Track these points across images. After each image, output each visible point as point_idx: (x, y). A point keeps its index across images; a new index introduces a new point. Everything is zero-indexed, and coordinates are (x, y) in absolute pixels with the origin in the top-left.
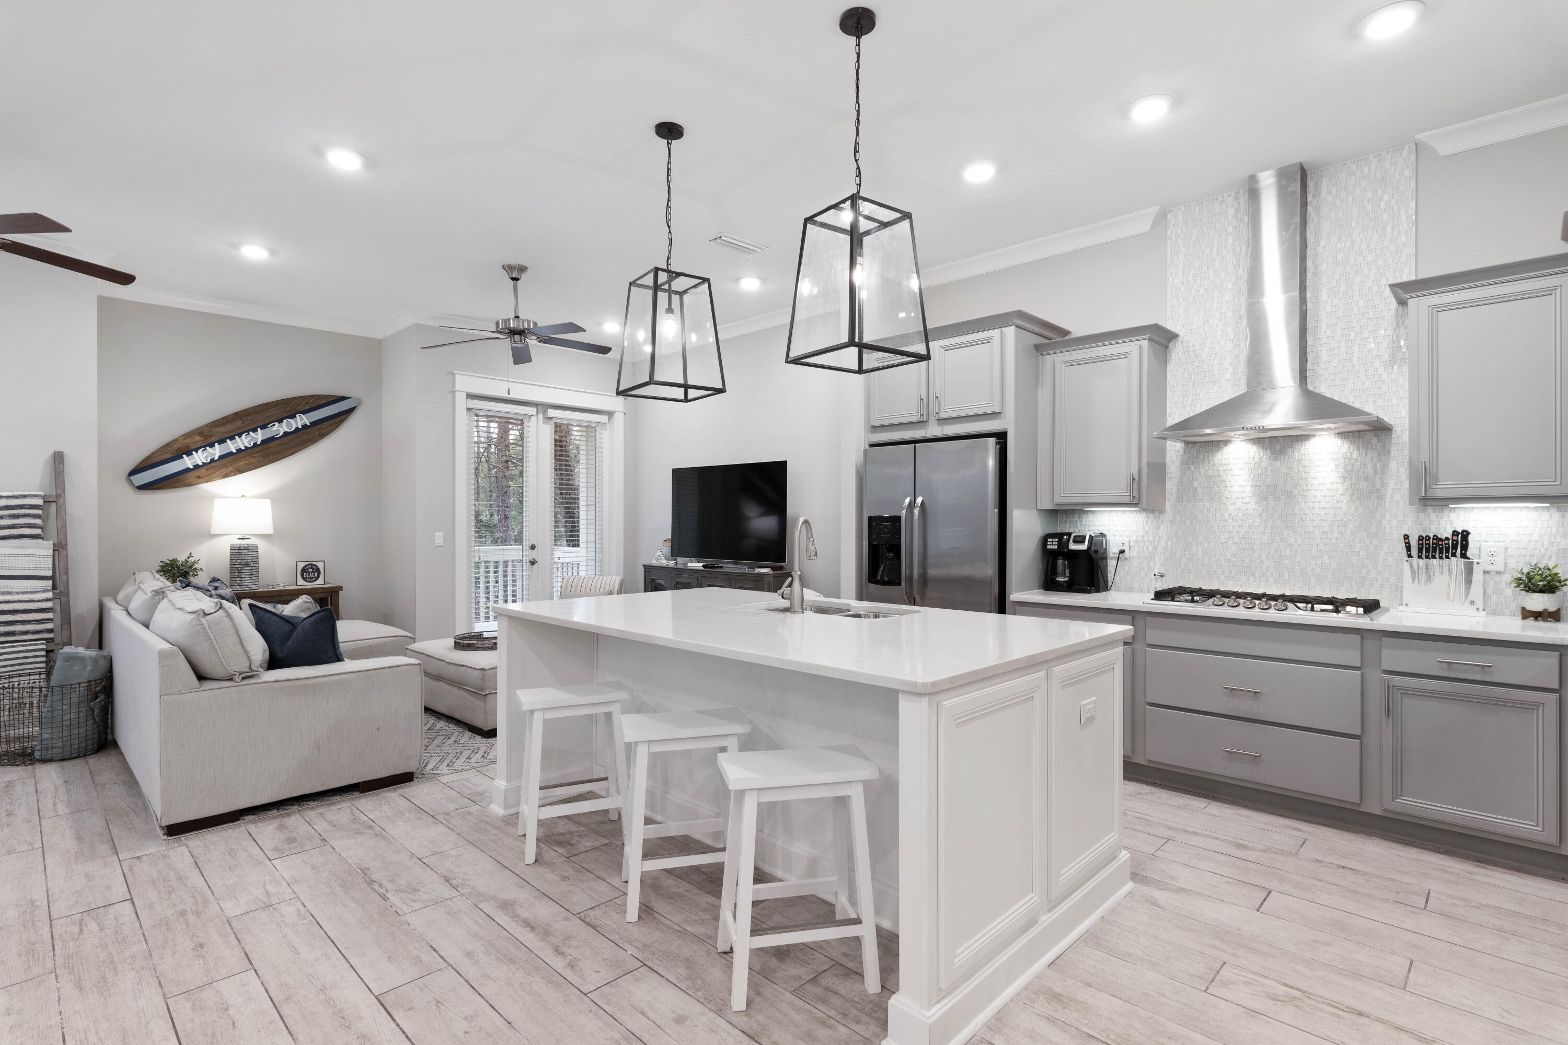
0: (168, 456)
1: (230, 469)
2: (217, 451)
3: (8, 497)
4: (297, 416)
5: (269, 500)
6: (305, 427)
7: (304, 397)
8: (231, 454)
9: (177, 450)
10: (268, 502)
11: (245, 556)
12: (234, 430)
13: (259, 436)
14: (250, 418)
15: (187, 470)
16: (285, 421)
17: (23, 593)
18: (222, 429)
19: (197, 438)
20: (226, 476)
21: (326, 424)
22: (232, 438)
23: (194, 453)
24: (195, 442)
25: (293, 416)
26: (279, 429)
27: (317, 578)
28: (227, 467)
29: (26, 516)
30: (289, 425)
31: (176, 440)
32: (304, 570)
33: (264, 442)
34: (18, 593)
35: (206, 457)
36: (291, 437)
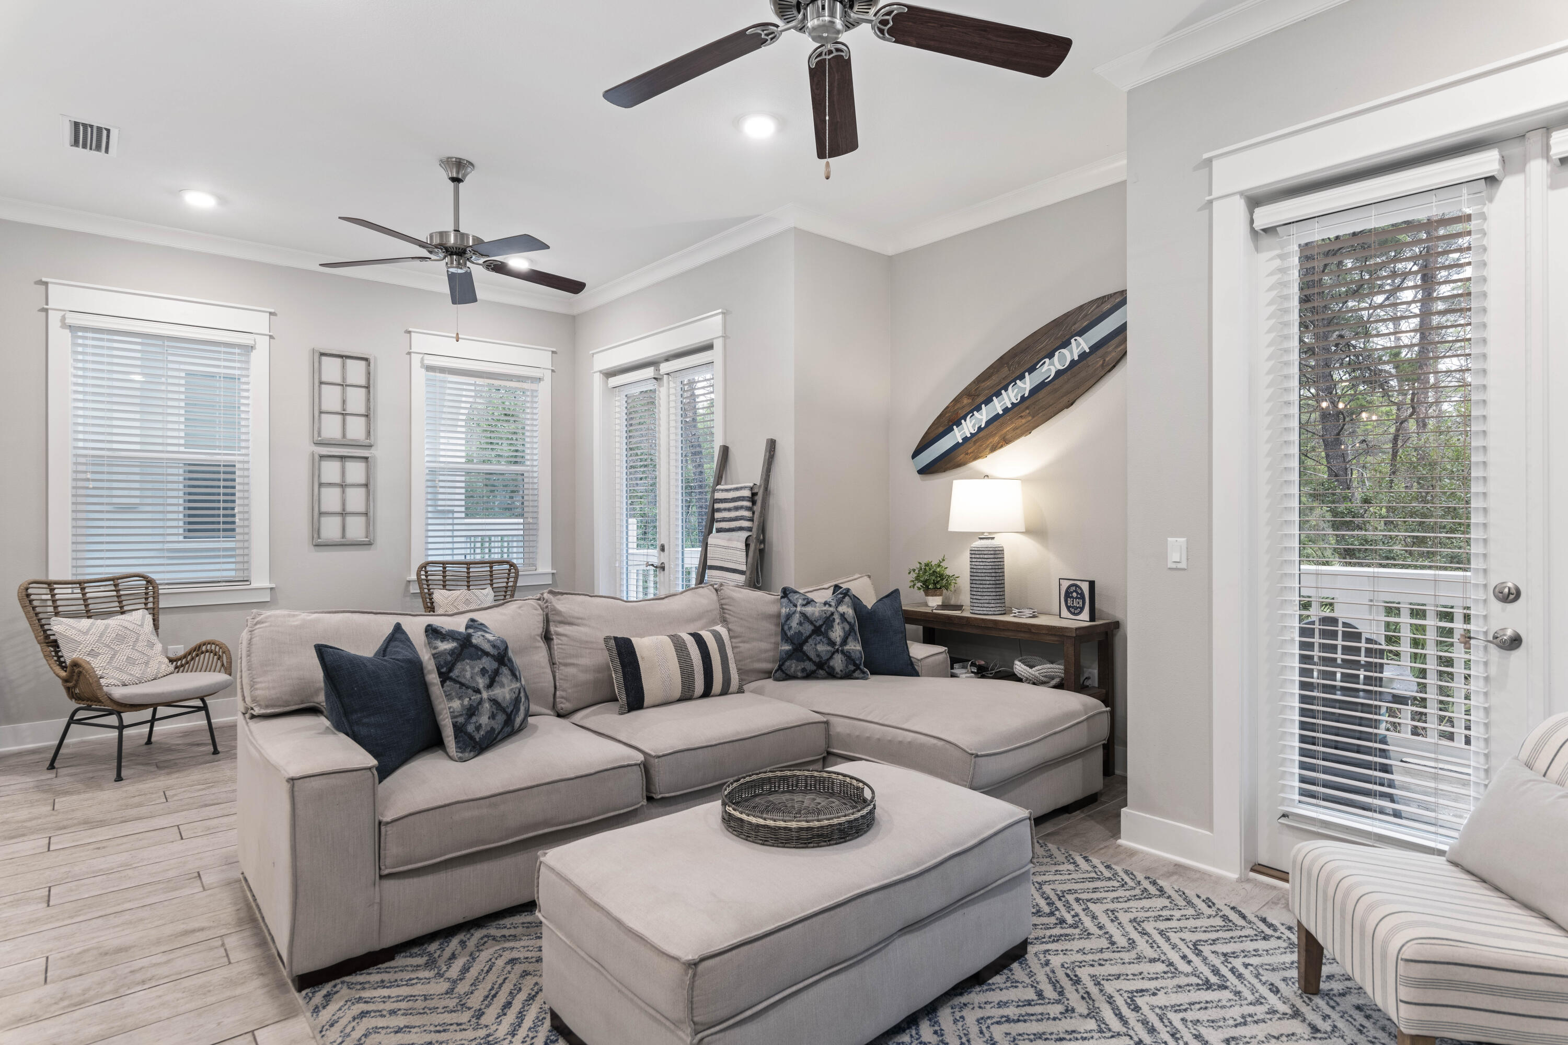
0: (941, 429)
1: (995, 439)
2: (983, 416)
4: (1073, 341)
6: (1083, 356)
7: (1082, 307)
8: (997, 416)
9: (950, 420)
12: (1000, 383)
13: (1026, 385)
14: (1017, 359)
15: (957, 445)
16: (1057, 353)
18: (988, 383)
19: (966, 401)
20: (993, 449)
22: (999, 393)
23: (963, 421)
24: (964, 407)
25: (1066, 344)
26: (1049, 368)
28: (994, 436)
29: (741, 508)
30: (1062, 358)
33: (1033, 391)
35: (974, 426)
36: (1065, 377)
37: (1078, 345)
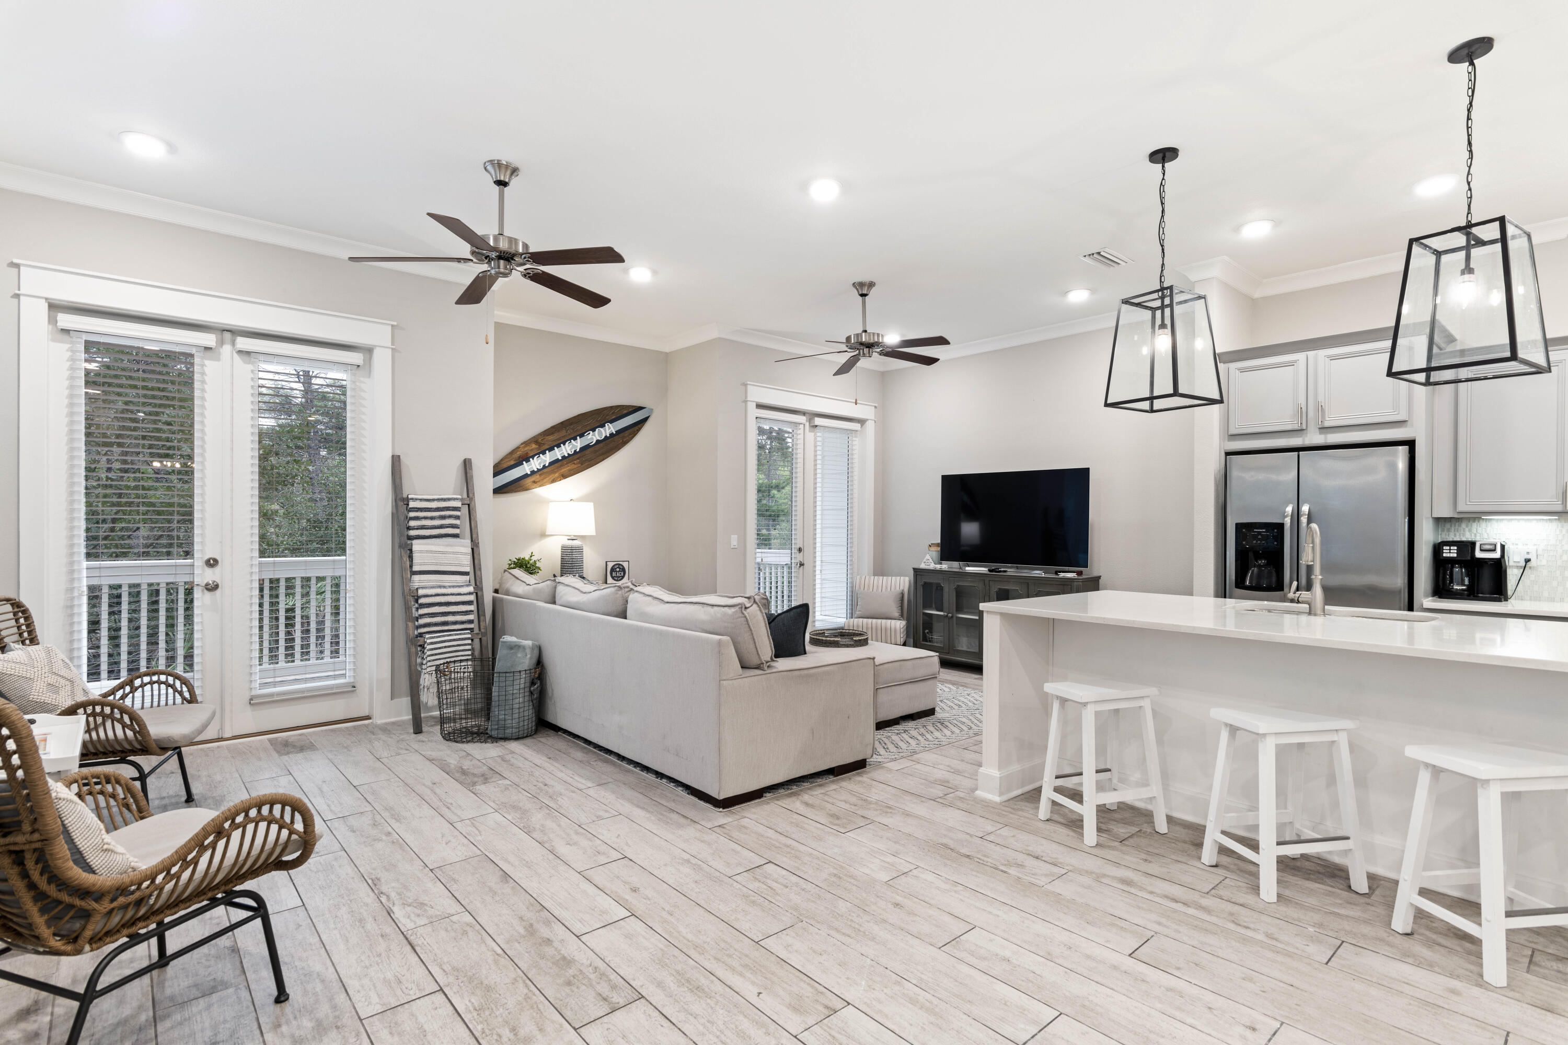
0: (512, 463)
1: (557, 475)
2: (547, 458)
3: (439, 500)
4: (606, 425)
5: (592, 504)
6: (612, 435)
7: (611, 407)
8: (557, 461)
9: (519, 457)
10: (590, 505)
11: (576, 555)
12: (559, 439)
13: (578, 444)
14: (572, 427)
15: (526, 476)
16: (597, 430)
17: (453, 587)
18: (551, 438)
19: (534, 446)
20: (553, 481)
21: (627, 433)
22: (558, 446)
23: (531, 459)
24: (532, 450)
25: (603, 426)
26: (593, 437)
27: (623, 577)
28: (556, 472)
29: (450, 517)
30: (600, 433)
31: (518, 448)
32: (613, 570)
33: (582, 449)
34: (450, 587)
35: (540, 464)
36: (601, 445)
37: (609, 428)
